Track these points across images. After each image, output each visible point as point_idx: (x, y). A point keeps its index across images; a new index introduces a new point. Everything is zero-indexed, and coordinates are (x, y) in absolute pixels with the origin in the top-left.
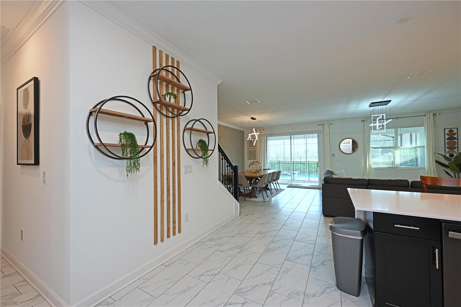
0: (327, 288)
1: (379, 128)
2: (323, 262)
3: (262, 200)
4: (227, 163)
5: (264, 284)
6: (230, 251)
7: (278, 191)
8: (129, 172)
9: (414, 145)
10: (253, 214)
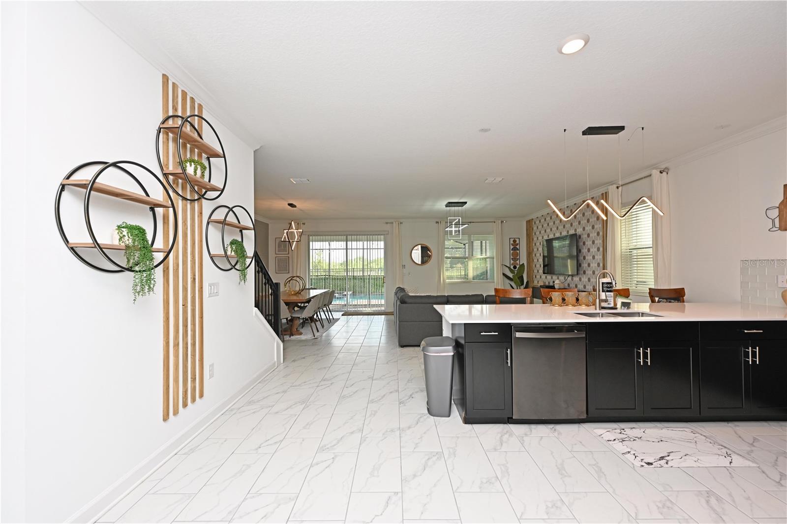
0: (421, 417)
1: (455, 233)
2: (411, 395)
3: (311, 336)
4: (265, 278)
5: (352, 433)
6: (289, 410)
7: (331, 322)
8: (139, 295)
9: (484, 256)
10: (304, 358)
